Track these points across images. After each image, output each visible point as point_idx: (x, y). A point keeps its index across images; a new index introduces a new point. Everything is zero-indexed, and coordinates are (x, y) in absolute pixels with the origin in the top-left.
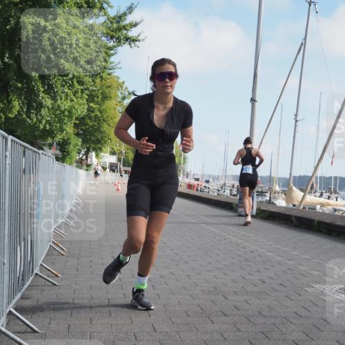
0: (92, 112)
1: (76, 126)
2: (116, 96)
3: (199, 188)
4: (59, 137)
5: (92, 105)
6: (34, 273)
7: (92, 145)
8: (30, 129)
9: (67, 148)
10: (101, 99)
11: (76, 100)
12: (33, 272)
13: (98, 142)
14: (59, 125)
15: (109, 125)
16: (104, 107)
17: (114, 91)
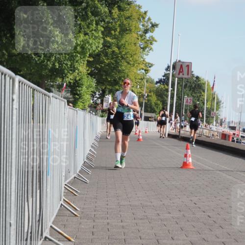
0: (109, 47)
1: (89, 64)
2: (137, 28)
3: (235, 139)
4: (70, 78)
5: (108, 39)
6: (44, 237)
7: (108, 87)
8: (36, 68)
9: (79, 91)
10: (120, 32)
11: (90, 34)
12: (42, 235)
13: (116, 82)
14: (69, 63)
15: (128, 63)
16: (123, 42)
17: (134, 23)
